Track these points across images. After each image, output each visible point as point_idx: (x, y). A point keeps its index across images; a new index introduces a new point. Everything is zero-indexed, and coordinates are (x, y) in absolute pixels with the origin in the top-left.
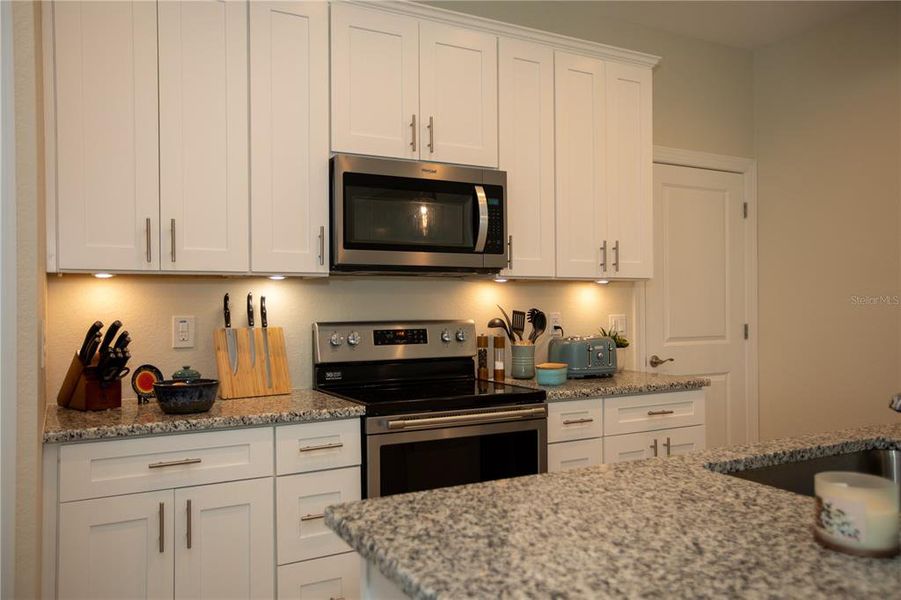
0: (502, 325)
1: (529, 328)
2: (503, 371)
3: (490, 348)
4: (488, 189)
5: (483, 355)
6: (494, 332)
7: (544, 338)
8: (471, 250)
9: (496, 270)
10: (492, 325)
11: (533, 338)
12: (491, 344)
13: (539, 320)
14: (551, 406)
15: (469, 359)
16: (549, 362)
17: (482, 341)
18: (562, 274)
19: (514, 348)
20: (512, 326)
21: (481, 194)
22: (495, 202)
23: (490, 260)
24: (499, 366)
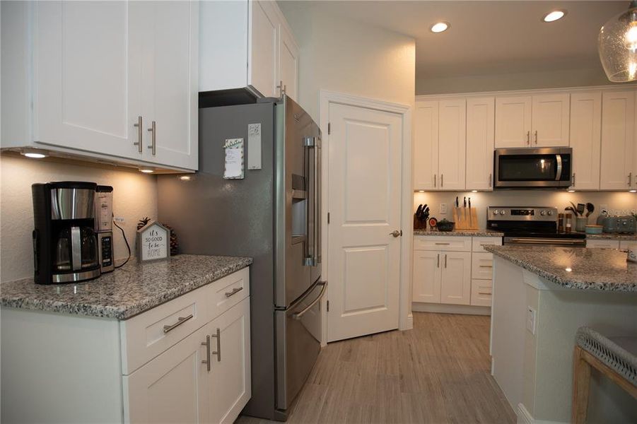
0: (572, 209)
1: (586, 211)
2: (570, 228)
3: (564, 219)
4: (562, 156)
5: (561, 222)
6: (568, 212)
7: (594, 215)
8: (554, 180)
9: (567, 187)
10: (567, 209)
11: (587, 215)
12: (565, 216)
13: (591, 207)
14: (588, 241)
15: (555, 222)
16: (597, 224)
17: (561, 215)
18: (603, 188)
19: (577, 220)
20: (577, 210)
21: (559, 158)
22: (566, 160)
23: (563, 183)
24: (569, 226)
